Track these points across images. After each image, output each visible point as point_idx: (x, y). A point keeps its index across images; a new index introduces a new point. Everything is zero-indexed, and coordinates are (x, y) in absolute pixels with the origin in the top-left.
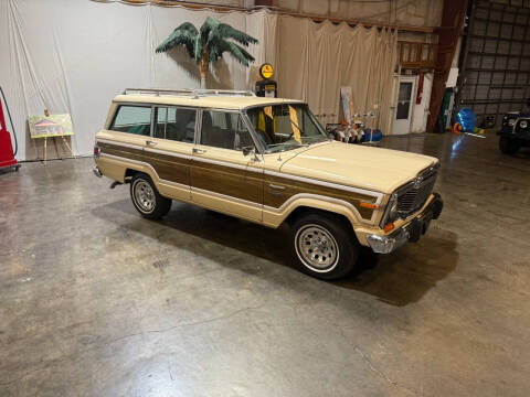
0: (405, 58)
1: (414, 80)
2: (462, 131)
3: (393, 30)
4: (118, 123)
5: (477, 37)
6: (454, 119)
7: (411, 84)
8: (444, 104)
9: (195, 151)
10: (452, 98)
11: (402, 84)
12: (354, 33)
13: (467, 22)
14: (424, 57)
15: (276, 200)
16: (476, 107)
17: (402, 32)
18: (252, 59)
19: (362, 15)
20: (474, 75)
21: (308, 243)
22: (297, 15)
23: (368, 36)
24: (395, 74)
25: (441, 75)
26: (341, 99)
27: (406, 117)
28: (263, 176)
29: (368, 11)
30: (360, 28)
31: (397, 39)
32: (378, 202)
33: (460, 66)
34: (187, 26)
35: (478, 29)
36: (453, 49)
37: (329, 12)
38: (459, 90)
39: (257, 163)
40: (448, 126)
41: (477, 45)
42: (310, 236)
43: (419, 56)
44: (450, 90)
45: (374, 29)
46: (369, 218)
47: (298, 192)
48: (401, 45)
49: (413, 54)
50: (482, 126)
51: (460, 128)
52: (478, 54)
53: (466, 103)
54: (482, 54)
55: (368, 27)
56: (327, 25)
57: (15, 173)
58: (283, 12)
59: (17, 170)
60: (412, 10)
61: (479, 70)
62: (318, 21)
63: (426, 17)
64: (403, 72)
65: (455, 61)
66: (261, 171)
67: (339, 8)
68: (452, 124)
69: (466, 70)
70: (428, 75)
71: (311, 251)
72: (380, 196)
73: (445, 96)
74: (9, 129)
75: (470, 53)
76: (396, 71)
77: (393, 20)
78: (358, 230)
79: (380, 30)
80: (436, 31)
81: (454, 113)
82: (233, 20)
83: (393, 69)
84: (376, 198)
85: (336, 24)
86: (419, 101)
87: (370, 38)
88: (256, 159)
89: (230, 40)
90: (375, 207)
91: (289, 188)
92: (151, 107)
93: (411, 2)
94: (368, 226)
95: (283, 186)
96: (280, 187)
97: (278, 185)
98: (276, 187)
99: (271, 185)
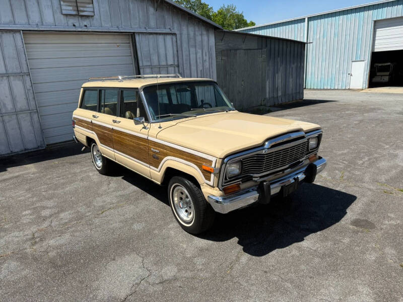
15: (155, 161)
32: (213, 165)
39: (145, 131)
46: (209, 180)
47: (167, 155)
66: (145, 137)
78: (205, 190)
84: (211, 161)
88: (145, 128)
90: (211, 169)
91: (162, 152)
92: (97, 90)
94: (210, 187)
95: (159, 150)
96: (157, 151)
97: (156, 149)
98: (155, 150)
99: (152, 149)
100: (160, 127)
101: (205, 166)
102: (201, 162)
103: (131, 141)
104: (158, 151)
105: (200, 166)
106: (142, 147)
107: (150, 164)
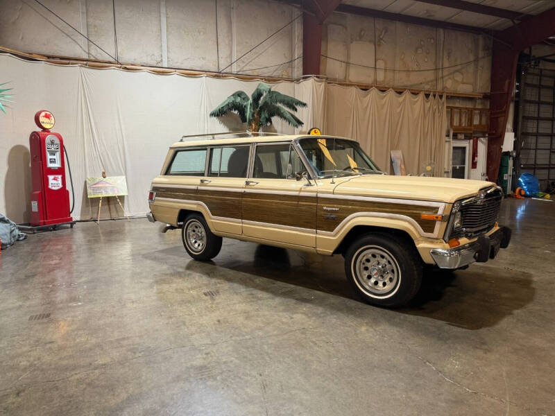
0: (456, 123)
1: (467, 145)
2: (526, 196)
3: (441, 97)
4: (173, 170)
5: (531, 102)
6: (515, 184)
7: (464, 148)
8: (503, 168)
9: (247, 183)
10: (511, 162)
11: (454, 148)
12: (401, 99)
13: (518, 87)
14: (476, 122)
15: (330, 223)
16: (537, 171)
17: (450, 98)
18: (300, 123)
19: (409, 84)
20: (532, 140)
21: (366, 269)
22: (345, 84)
23: (417, 102)
24: (447, 139)
25: (495, 140)
26: (392, 162)
28: (316, 199)
29: (414, 79)
30: (407, 95)
31: (445, 105)
32: (440, 212)
33: (515, 130)
34: (239, 94)
35: (531, 94)
36: (506, 113)
37: (376, 81)
38: (518, 155)
39: (309, 188)
40: (509, 191)
41: (531, 110)
42: (368, 261)
43: (471, 120)
44: (507, 154)
45: (421, 96)
46: (432, 231)
48: (451, 110)
49: (463, 120)
50: (548, 191)
51: (523, 193)
52: (533, 118)
53: (527, 167)
54: (538, 119)
55: (415, 93)
56: (374, 92)
57: (70, 230)
58: (330, 81)
59: (72, 227)
60: (459, 77)
61: (537, 135)
62: (365, 88)
63: (474, 84)
64: (455, 137)
65: (509, 126)
66: (314, 194)
67: (385, 77)
68: (514, 189)
69: (523, 134)
70: (482, 139)
71: (369, 277)
72: (442, 206)
73: (502, 159)
74: (68, 188)
75: (524, 117)
76: (448, 136)
77: (440, 88)
78: (421, 245)
79: (427, 96)
80: (485, 97)
81: (515, 178)
82: (283, 88)
83: (444, 133)
84: (437, 208)
85: (383, 91)
86: (474, 165)
87: (419, 104)
88: (310, 184)
89: (279, 105)
90: (437, 217)
91: (344, 209)
92: (206, 149)
93: (457, 71)
94: (432, 240)
95: (337, 207)
96: (334, 209)
97: (332, 207)
98: (329, 209)
99: (325, 208)
100: (333, 183)
101: (425, 215)
103: (282, 204)
104: (338, 209)
105: (416, 217)
106: (304, 208)
107: (317, 228)
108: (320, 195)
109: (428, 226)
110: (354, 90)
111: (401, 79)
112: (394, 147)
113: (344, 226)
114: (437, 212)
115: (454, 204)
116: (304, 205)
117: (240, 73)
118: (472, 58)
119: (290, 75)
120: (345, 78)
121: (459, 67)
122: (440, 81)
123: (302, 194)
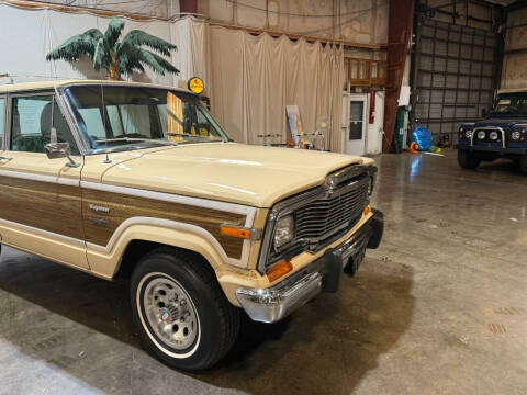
0: (354, 75)
1: (365, 98)
2: (419, 150)
3: (338, 46)
5: (426, 55)
6: (410, 139)
7: (362, 102)
8: (399, 123)
10: (406, 116)
11: (352, 102)
12: (296, 47)
13: (414, 40)
14: (374, 75)
15: (99, 231)
16: (431, 126)
17: (348, 48)
18: (176, 71)
19: (303, 30)
20: (426, 94)
22: (233, 27)
23: (312, 51)
24: (345, 93)
25: (392, 93)
26: (288, 119)
27: (359, 137)
28: (80, 190)
29: (311, 25)
30: (302, 42)
31: (343, 55)
32: (248, 224)
33: (411, 84)
35: (426, 47)
36: (402, 66)
37: (268, 25)
38: (413, 108)
40: (404, 146)
41: (426, 63)
42: (163, 293)
43: (368, 72)
44: (403, 108)
46: (238, 256)
47: (128, 215)
48: (348, 61)
49: (361, 73)
50: (439, 145)
51: (417, 147)
52: (427, 72)
53: (422, 121)
54: (432, 73)
55: (311, 42)
56: (265, 38)
58: (211, 22)
60: (357, 26)
61: (431, 89)
62: (255, 33)
63: (372, 34)
64: (353, 90)
65: (405, 79)
67: (279, 22)
68: (408, 143)
69: (418, 88)
70: (380, 93)
73: (398, 114)
75: (420, 70)
76: (346, 89)
77: (337, 36)
78: (225, 279)
79: (324, 45)
80: (383, 48)
81: (410, 132)
83: (342, 87)
84: (244, 217)
85: (276, 37)
86: (371, 120)
87: (315, 53)
88: (72, 165)
90: (243, 234)
91: (116, 209)
93: (355, 19)
94: (239, 271)
95: (108, 207)
96: (103, 209)
97: (100, 205)
98: (97, 208)
99: (91, 207)
100: (108, 162)
101: (227, 227)
102: (218, 221)
103: (39, 195)
104: (107, 210)
105: (214, 230)
106: (65, 204)
107: (87, 238)
108: (85, 184)
109: (232, 246)
110: (242, 35)
111: (296, 25)
112: (290, 101)
113: (119, 238)
114: (244, 224)
115: (271, 208)
116: (66, 200)
117: (99, 7)
118: (370, 6)
119: (165, 12)
120: (233, 20)
121: (356, 15)
122: (337, 30)
123: (63, 181)
